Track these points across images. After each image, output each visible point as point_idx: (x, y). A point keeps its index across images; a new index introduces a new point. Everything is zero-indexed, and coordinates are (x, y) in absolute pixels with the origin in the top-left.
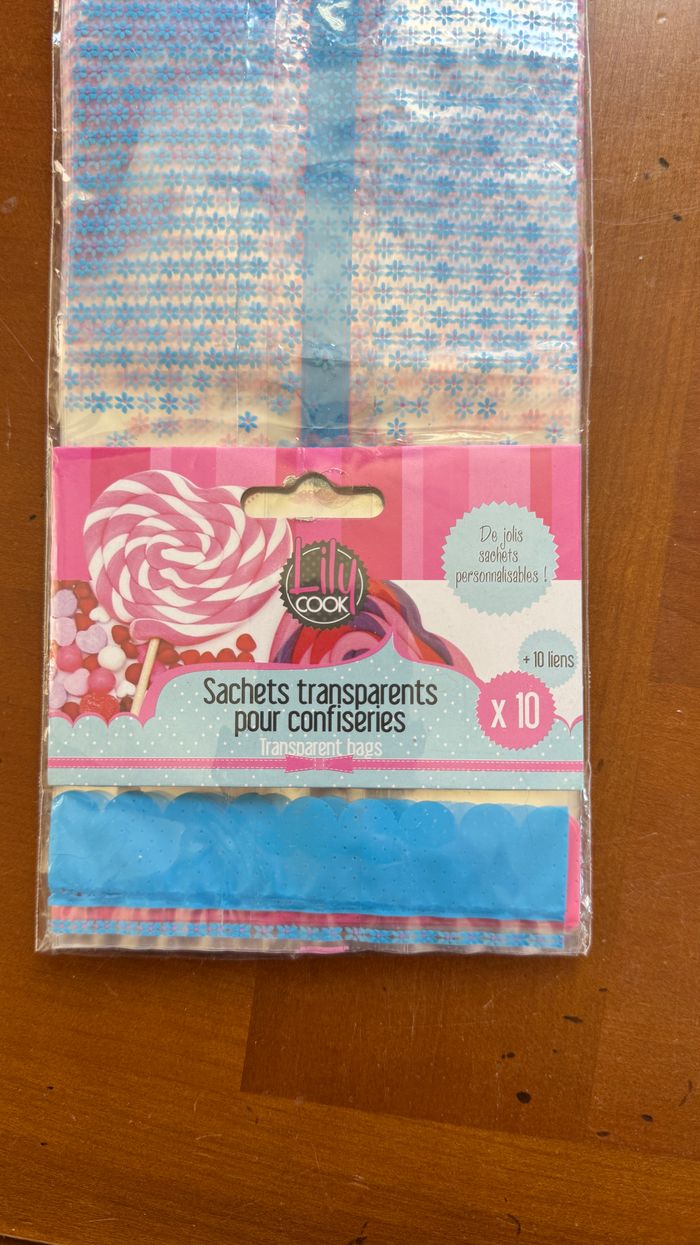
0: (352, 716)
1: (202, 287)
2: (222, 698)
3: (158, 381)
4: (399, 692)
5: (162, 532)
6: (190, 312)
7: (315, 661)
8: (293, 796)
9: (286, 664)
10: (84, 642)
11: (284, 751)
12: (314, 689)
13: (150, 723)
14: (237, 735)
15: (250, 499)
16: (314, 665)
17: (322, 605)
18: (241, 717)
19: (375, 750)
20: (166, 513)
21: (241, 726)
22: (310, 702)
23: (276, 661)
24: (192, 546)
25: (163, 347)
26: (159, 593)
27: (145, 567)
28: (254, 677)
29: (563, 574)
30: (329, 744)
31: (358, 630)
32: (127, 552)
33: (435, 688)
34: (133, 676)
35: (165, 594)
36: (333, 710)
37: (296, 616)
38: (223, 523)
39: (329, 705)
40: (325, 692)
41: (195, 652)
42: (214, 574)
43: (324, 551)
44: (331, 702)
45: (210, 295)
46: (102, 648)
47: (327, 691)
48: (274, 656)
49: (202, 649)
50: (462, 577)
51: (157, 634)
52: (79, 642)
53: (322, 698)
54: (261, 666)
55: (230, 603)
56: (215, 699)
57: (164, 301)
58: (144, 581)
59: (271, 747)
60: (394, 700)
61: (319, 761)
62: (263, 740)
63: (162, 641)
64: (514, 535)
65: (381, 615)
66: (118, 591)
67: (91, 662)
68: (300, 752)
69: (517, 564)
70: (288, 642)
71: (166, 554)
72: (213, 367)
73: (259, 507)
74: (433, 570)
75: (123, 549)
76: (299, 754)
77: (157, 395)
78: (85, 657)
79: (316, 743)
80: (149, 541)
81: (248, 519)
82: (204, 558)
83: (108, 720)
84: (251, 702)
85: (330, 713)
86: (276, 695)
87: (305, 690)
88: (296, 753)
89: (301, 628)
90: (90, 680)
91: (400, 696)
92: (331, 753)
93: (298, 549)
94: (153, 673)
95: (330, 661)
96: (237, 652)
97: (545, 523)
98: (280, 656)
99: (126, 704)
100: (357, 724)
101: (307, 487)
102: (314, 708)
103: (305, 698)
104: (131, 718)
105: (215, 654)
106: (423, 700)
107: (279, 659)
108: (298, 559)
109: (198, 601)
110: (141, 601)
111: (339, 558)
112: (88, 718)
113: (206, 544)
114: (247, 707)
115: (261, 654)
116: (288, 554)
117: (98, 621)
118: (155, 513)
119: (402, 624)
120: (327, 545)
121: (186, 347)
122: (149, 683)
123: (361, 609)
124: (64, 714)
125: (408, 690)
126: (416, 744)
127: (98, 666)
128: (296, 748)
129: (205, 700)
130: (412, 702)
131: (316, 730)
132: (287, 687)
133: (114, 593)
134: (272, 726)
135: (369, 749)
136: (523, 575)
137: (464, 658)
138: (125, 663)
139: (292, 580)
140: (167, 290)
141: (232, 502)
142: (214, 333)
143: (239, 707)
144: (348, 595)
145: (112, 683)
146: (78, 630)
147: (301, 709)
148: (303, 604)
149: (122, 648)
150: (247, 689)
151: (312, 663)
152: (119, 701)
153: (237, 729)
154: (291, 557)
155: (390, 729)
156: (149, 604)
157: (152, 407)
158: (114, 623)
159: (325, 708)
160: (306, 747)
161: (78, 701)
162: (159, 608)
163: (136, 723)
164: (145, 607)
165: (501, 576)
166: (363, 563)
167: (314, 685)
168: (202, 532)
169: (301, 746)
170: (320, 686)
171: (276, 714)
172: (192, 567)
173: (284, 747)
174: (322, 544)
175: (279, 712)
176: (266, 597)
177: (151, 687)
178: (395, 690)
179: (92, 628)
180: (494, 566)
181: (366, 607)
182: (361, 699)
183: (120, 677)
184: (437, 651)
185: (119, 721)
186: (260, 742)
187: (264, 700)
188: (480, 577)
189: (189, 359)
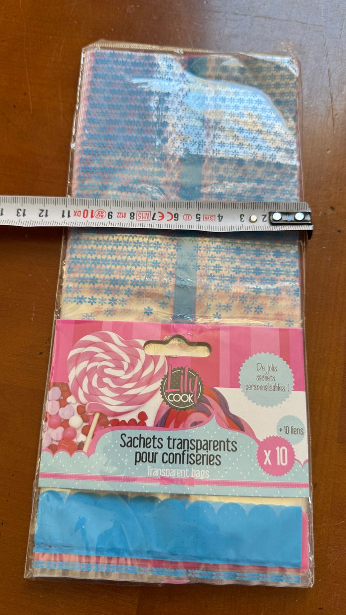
0: (194, 456)
1: (132, 252)
2: (129, 444)
3: (108, 291)
4: (218, 444)
5: (105, 360)
6: (126, 263)
7: (176, 427)
8: (162, 498)
9: (162, 428)
10: (63, 413)
11: (159, 474)
12: (175, 441)
13: (92, 456)
14: (136, 464)
15: (147, 346)
16: (176, 429)
17: (181, 398)
18: (138, 454)
19: (205, 474)
20: (108, 351)
21: (138, 460)
22: (173, 448)
23: (157, 426)
24: (119, 367)
25: (112, 277)
26: (102, 390)
27: (96, 377)
28: (146, 434)
29: (296, 388)
30: (182, 470)
31: (198, 411)
32: (88, 369)
33: (236, 443)
34: (85, 431)
35: (105, 390)
36: (185, 452)
37: (168, 403)
38: (135, 357)
39: (183, 450)
40: (181, 443)
41: (117, 420)
42: (129, 381)
43: (182, 372)
44: (184, 449)
45: (135, 256)
46: (71, 417)
47: (182, 442)
48: (156, 423)
49: (120, 418)
50: (248, 387)
51: (99, 410)
52: (60, 414)
53: (179, 446)
54: (150, 428)
55: (136, 396)
56: (126, 445)
57: (114, 257)
58: (95, 383)
59: (153, 471)
60: (216, 448)
61: (177, 479)
62: (149, 467)
63: (101, 414)
64: (273, 369)
65: (210, 405)
66: (82, 388)
67: (65, 424)
68: (168, 474)
69: (275, 382)
70: (163, 417)
71: (107, 371)
72: (134, 287)
73: (152, 350)
74: (235, 384)
75: (86, 368)
76: (167, 476)
77: (107, 298)
78: (62, 421)
79: (175, 470)
80: (98, 364)
81: (147, 356)
82: (125, 373)
83: (71, 454)
84: (144, 447)
85: (183, 454)
86: (157, 444)
87: (171, 441)
88: (166, 475)
89: (171, 409)
90: (64, 433)
91: (218, 447)
92: (183, 475)
93: (170, 370)
94: (95, 430)
95: (184, 427)
96: (138, 421)
97: (287, 363)
98: (159, 423)
99: (81, 446)
100: (197, 461)
101: (175, 342)
102: (175, 451)
103: (171, 446)
104: (83, 453)
105: (127, 422)
106: (230, 449)
107: (159, 425)
108: (170, 375)
109: (120, 394)
110: (93, 394)
111: (190, 376)
112: (61, 452)
113: (126, 366)
114: (142, 450)
115: (150, 422)
116: (165, 373)
117: (71, 403)
118: (103, 351)
119: (220, 410)
120: (184, 369)
121: (123, 277)
122: (93, 435)
123: (199, 401)
124: (50, 450)
125: (222, 443)
126: (226, 472)
127: (68, 426)
128: (165, 472)
129: (121, 445)
130: (224, 450)
131: (176, 463)
132: (162, 440)
133: (80, 389)
134: (154, 460)
135: (203, 474)
136: (278, 388)
137: (250, 428)
138: (82, 425)
139: (166, 386)
140: (115, 253)
141: (139, 347)
142: (136, 272)
143: (138, 450)
144: (194, 394)
145: (75, 435)
146: (60, 407)
147: (169, 451)
148: (171, 397)
149: (81, 417)
150: (142, 440)
151: (175, 428)
152: (78, 444)
153: (136, 461)
154: (166, 374)
155: (213, 464)
156: (96, 395)
157: (105, 303)
158: (78, 404)
159: (181, 451)
160: (171, 471)
161: (57, 444)
162: (101, 397)
163: (86, 456)
164: (94, 396)
165: (267, 388)
166: (201, 378)
167: (176, 439)
168: (124, 361)
169: (168, 471)
170: (179, 440)
171: (156, 454)
172: (119, 377)
173: (159, 471)
174: (182, 368)
175: (157, 453)
176: (153, 393)
177: (94, 437)
178: (216, 443)
179: (67, 407)
180: (264, 383)
181: (202, 400)
182: (199, 447)
183: (79, 432)
184: (236, 424)
185: (77, 455)
186: (148, 468)
187: (150, 446)
188: (257, 388)
189: (124, 282)
